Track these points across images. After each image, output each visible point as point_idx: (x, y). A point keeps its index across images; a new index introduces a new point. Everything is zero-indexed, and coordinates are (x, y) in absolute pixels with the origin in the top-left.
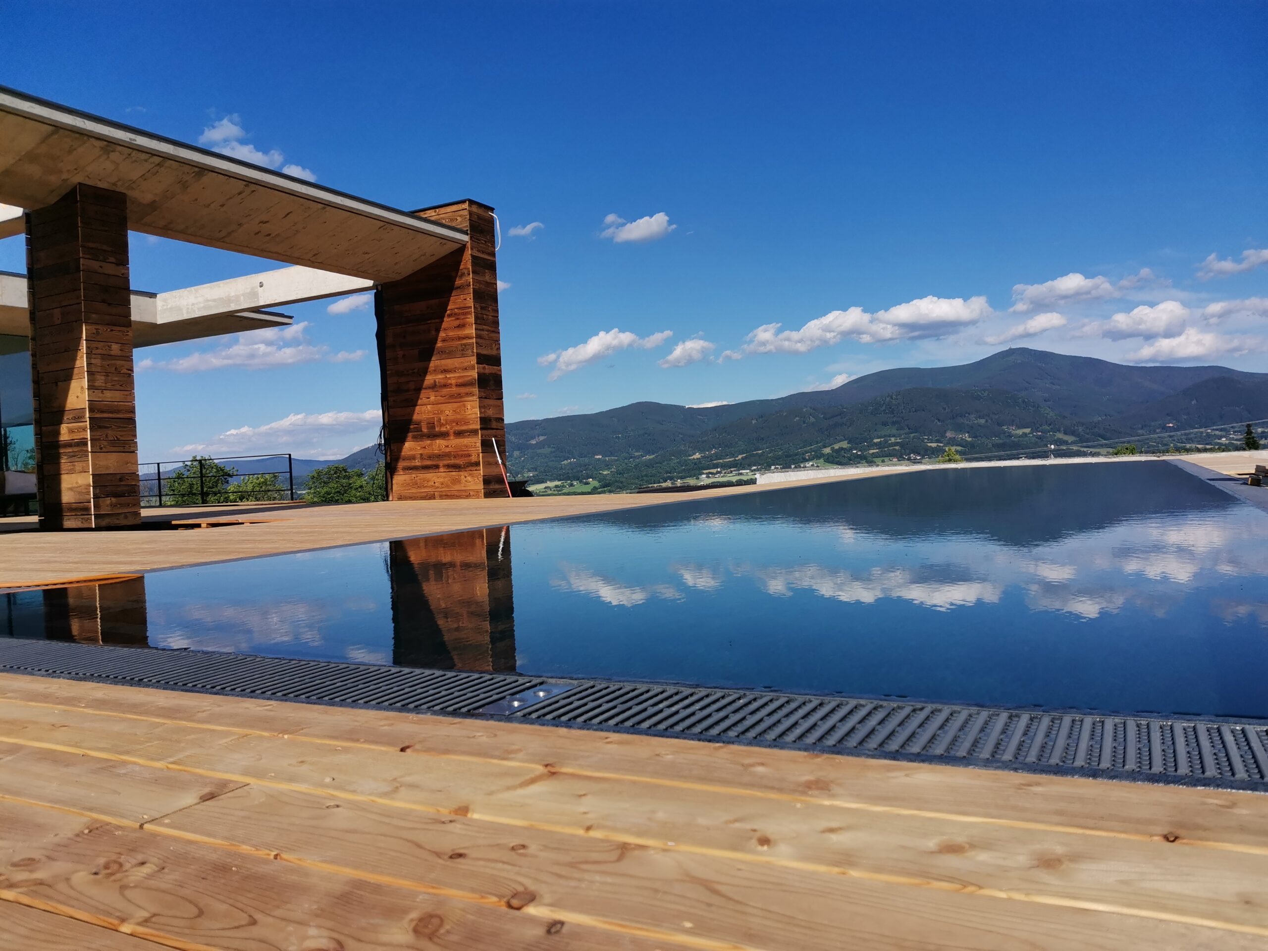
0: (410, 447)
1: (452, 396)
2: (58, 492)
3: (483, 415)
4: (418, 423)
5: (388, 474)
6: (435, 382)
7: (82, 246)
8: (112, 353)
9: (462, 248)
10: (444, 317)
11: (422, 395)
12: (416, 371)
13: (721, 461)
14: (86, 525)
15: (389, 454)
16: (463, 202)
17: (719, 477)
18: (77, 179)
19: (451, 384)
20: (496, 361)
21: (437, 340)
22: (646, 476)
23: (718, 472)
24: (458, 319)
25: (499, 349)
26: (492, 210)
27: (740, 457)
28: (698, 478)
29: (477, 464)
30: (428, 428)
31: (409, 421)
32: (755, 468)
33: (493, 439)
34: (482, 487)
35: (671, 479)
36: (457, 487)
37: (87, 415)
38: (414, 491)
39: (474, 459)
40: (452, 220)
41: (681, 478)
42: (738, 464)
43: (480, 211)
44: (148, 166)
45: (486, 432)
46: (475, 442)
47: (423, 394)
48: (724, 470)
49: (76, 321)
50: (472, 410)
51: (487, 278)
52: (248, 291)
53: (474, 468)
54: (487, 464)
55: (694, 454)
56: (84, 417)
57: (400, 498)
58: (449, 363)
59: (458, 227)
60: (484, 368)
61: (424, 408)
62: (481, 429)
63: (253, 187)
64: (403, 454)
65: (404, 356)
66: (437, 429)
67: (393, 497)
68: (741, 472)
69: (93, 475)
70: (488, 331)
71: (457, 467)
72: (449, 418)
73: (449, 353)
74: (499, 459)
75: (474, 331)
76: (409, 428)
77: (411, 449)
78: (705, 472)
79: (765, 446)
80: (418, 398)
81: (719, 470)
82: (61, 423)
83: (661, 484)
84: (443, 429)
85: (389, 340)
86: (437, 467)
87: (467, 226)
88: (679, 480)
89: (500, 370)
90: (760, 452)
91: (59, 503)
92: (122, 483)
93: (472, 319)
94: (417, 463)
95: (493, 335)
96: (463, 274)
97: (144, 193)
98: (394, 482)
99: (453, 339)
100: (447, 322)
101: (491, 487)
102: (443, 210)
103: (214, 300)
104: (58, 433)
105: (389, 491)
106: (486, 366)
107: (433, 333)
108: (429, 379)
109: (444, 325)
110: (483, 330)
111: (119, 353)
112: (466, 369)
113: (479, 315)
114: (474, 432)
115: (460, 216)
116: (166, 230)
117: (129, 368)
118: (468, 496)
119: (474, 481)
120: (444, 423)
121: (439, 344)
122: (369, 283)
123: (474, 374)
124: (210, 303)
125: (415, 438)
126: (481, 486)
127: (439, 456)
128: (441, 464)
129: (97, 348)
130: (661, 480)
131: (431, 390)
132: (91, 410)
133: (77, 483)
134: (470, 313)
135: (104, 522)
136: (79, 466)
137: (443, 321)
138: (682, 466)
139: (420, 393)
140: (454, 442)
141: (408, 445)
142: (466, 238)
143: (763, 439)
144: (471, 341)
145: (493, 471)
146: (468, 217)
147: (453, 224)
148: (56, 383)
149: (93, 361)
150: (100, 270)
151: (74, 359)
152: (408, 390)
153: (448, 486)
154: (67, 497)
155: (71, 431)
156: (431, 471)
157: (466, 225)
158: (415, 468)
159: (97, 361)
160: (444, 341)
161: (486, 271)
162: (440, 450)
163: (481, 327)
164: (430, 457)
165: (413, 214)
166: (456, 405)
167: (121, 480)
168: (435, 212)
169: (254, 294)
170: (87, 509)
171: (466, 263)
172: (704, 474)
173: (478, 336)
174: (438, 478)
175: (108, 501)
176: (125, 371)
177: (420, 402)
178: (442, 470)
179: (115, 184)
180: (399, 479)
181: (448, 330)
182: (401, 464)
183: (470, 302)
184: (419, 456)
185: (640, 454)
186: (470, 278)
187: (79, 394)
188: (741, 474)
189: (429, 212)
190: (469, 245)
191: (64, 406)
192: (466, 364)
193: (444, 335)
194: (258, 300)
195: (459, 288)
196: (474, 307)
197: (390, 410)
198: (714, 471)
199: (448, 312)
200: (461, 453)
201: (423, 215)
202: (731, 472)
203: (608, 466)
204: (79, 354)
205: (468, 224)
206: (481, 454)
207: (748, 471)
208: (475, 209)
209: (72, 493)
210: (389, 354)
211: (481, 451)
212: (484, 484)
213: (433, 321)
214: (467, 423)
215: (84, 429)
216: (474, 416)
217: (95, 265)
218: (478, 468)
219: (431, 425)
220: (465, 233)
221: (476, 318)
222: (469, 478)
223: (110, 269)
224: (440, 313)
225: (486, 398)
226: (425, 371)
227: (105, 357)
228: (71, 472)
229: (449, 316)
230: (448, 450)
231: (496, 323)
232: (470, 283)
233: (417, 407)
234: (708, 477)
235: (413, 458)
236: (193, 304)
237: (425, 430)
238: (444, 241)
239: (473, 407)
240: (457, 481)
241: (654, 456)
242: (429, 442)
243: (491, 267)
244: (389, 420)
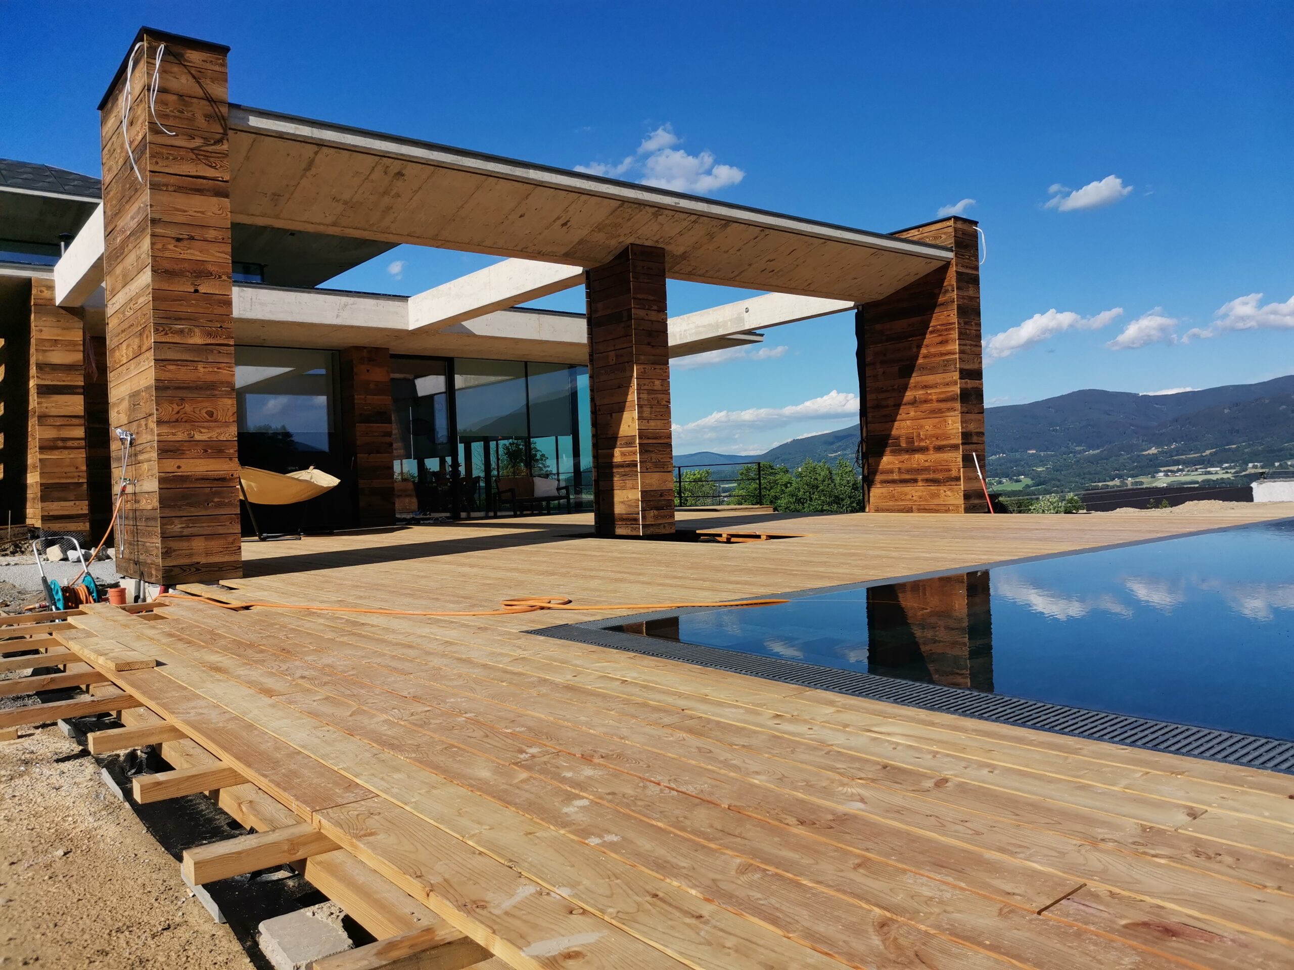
0: (888, 461)
1: (933, 411)
2: (612, 504)
3: (964, 430)
4: (897, 438)
5: (865, 486)
6: (915, 397)
7: (634, 298)
8: (655, 388)
9: (947, 265)
10: (925, 334)
11: (901, 411)
12: (896, 387)
13: (1184, 457)
14: (634, 533)
15: (866, 467)
16: (948, 219)
17: (1180, 475)
18: (631, 240)
19: (932, 400)
20: (977, 374)
21: (918, 356)
22: (1089, 473)
23: (1179, 470)
24: (940, 335)
25: (981, 363)
26: (976, 223)
27: (1208, 452)
28: (1153, 477)
29: (958, 479)
30: (907, 443)
31: (888, 436)
32: (1227, 465)
33: (974, 454)
34: (963, 502)
35: (1120, 477)
36: (936, 501)
37: (637, 442)
38: (891, 503)
39: (954, 473)
40: (935, 238)
41: (1133, 476)
42: (1204, 461)
43: (965, 227)
44: (685, 223)
45: (967, 447)
46: (956, 457)
47: (903, 410)
48: (1187, 467)
49: (628, 362)
50: (954, 425)
51: (971, 293)
52: (735, 316)
53: (953, 483)
54: (968, 479)
55: (1150, 448)
56: (634, 443)
57: (877, 511)
58: (930, 379)
59: (943, 244)
60: (966, 383)
61: (903, 424)
62: (963, 444)
63: (767, 231)
64: (880, 467)
65: (884, 373)
66: (916, 444)
67: (869, 509)
68: (1208, 470)
69: (642, 492)
70: (971, 345)
71: (935, 482)
72: (929, 433)
73: (932, 370)
74: (979, 473)
75: (957, 347)
76: (887, 443)
77: (889, 463)
78: (1162, 469)
79: (1240, 439)
80: (897, 414)
81: (1180, 467)
82: (614, 447)
83: (1108, 483)
84: (923, 444)
85: (869, 359)
86: (915, 481)
87: (950, 244)
88: (1130, 479)
89: (982, 384)
90: (1234, 446)
91: (613, 513)
92: (662, 498)
93: (955, 334)
94: (895, 476)
95: (974, 349)
96: (947, 291)
97: (676, 249)
98: (871, 495)
99: (935, 355)
100: (929, 339)
101: (971, 502)
102: (927, 229)
103: (704, 326)
104: (612, 456)
105: (866, 503)
106: (969, 381)
107: (915, 350)
108: (909, 395)
109: (926, 342)
110: (966, 345)
111: (660, 388)
112: (947, 384)
113: (963, 330)
114: (955, 447)
115: (945, 233)
116: (691, 276)
117: (667, 400)
118: (947, 511)
119: (954, 496)
120: (924, 437)
121: (920, 361)
122: (851, 304)
123: (957, 389)
124: (701, 329)
125: (893, 452)
126: (961, 501)
127: (918, 471)
128: (920, 477)
129: (645, 385)
130: (1108, 479)
131: (910, 406)
132: (640, 438)
133: (628, 497)
134: (953, 329)
135: (649, 532)
136: (629, 483)
137: (925, 338)
138: (1134, 462)
139: (899, 409)
140: (933, 457)
141: (885, 459)
142: (950, 255)
143: (1238, 432)
144: (954, 356)
145: (974, 486)
146: (953, 234)
147: (938, 242)
148: (611, 416)
149: (642, 396)
150: (646, 318)
151: (626, 394)
152: (887, 406)
153: (926, 500)
154: (619, 509)
155: (623, 454)
156: (909, 485)
157: (950, 242)
158: (894, 482)
159: (644, 396)
160: (925, 357)
161: (970, 286)
162: (919, 464)
163: (963, 342)
164: (908, 471)
165: (891, 236)
166: (937, 420)
167: (661, 495)
168: (919, 231)
169: (740, 319)
170: (636, 520)
171: (950, 280)
172: (1161, 471)
173: (961, 352)
174: (915, 492)
175: (652, 513)
176: (664, 403)
177: (899, 417)
178: (920, 484)
179: (657, 242)
180: (876, 492)
181: (930, 345)
182: (879, 477)
183: (954, 318)
184: (897, 470)
185: (1082, 448)
186: (954, 295)
187: (630, 424)
188: (1209, 473)
189: (912, 231)
190: (954, 262)
191: (618, 433)
192: (948, 380)
193: (926, 351)
194: (744, 325)
195: (942, 304)
196: (958, 323)
197: (869, 425)
198: (1175, 468)
199: (930, 329)
200: (941, 467)
201: (904, 236)
202: (1196, 470)
203: (1042, 462)
204: (631, 390)
205: (953, 240)
206: (962, 470)
207: (1218, 469)
208: (960, 225)
209: (623, 506)
210: (869, 372)
211: (961, 466)
212: (964, 499)
213: (914, 338)
214: (948, 438)
215: (635, 453)
216: (954, 431)
217: (642, 313)
218: (958, 483)
219: (910, 440)
220: (950, 250)
221: (960, 334)
222: (948, 493)
223: (653, 316)
224: (922, 330)
225: (967, 413)
226: (905, 388)
227: (651, 391)
228: (623, 488)
229: (931, 332)
230: (927, 464)
231: (979, 337)
232: (954, 299)
233: (896, 423)
234: (1167, 475)
235: (891, 472)
236: (685, 331)
237: (904, 445)
238: (929, 260)
239: (954, 422)
240: (935, 495)
241: (1099, 451)
242: (907, 456)
243: (975, 281)
244: (867, 435)
